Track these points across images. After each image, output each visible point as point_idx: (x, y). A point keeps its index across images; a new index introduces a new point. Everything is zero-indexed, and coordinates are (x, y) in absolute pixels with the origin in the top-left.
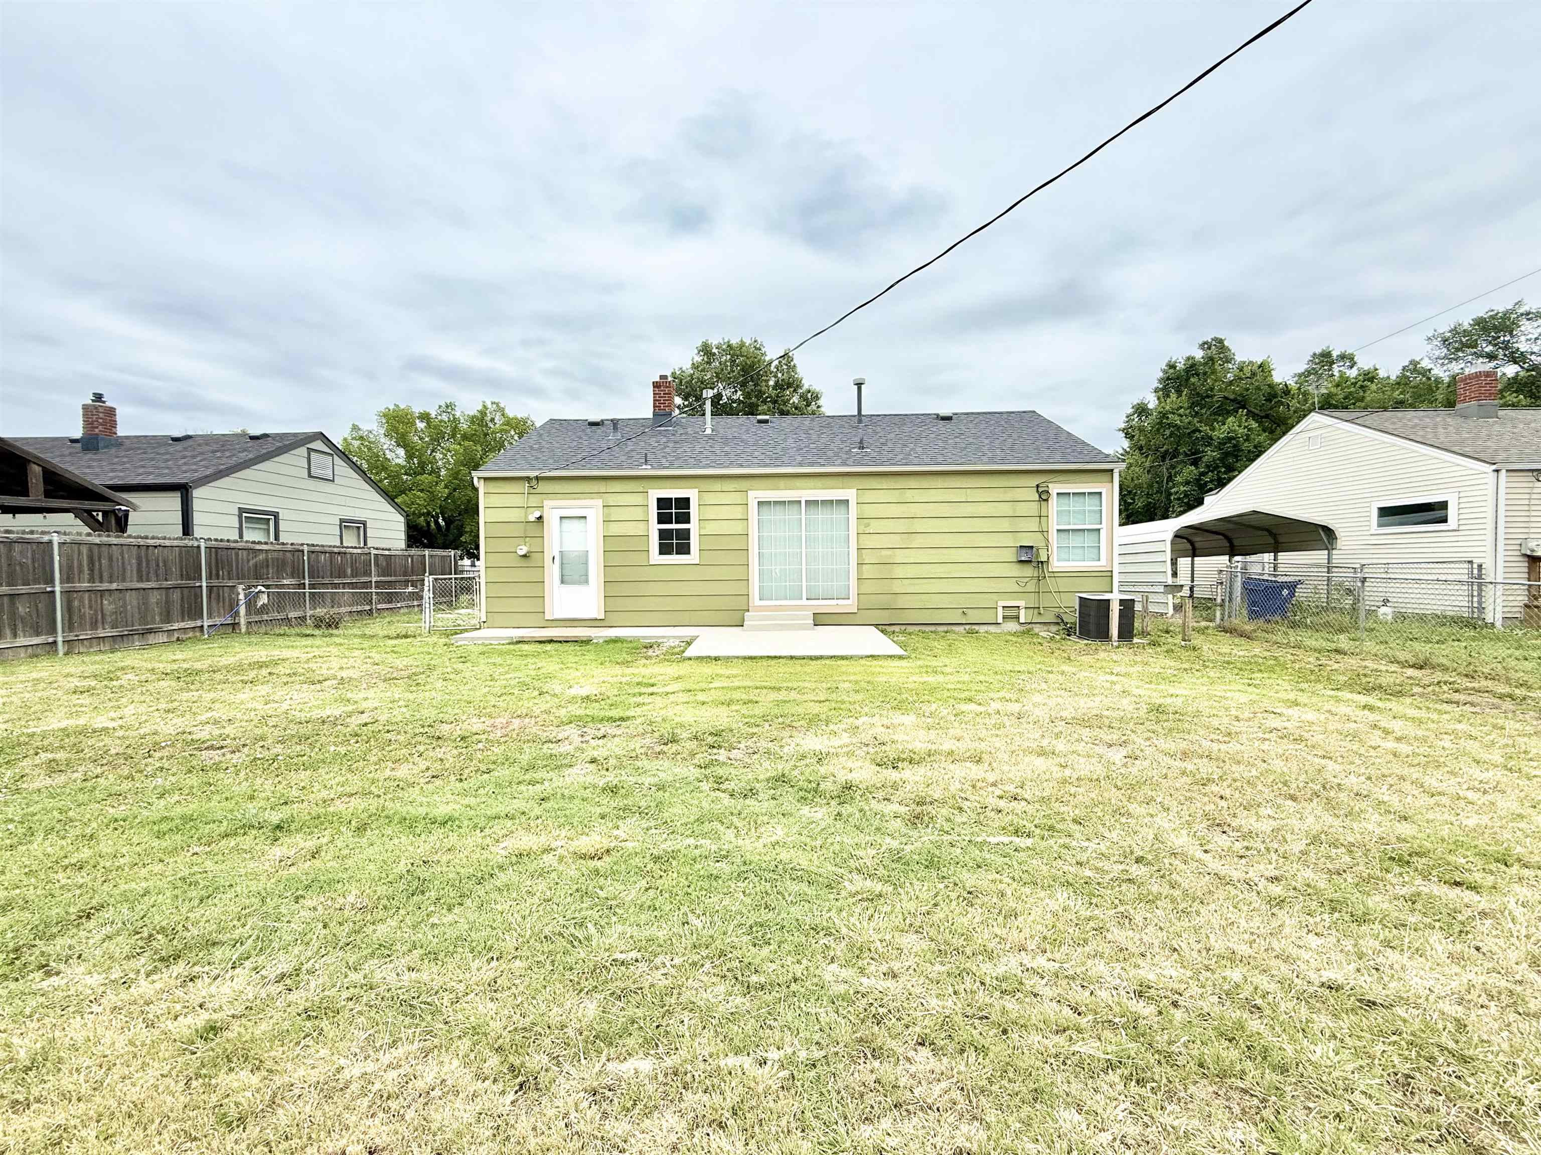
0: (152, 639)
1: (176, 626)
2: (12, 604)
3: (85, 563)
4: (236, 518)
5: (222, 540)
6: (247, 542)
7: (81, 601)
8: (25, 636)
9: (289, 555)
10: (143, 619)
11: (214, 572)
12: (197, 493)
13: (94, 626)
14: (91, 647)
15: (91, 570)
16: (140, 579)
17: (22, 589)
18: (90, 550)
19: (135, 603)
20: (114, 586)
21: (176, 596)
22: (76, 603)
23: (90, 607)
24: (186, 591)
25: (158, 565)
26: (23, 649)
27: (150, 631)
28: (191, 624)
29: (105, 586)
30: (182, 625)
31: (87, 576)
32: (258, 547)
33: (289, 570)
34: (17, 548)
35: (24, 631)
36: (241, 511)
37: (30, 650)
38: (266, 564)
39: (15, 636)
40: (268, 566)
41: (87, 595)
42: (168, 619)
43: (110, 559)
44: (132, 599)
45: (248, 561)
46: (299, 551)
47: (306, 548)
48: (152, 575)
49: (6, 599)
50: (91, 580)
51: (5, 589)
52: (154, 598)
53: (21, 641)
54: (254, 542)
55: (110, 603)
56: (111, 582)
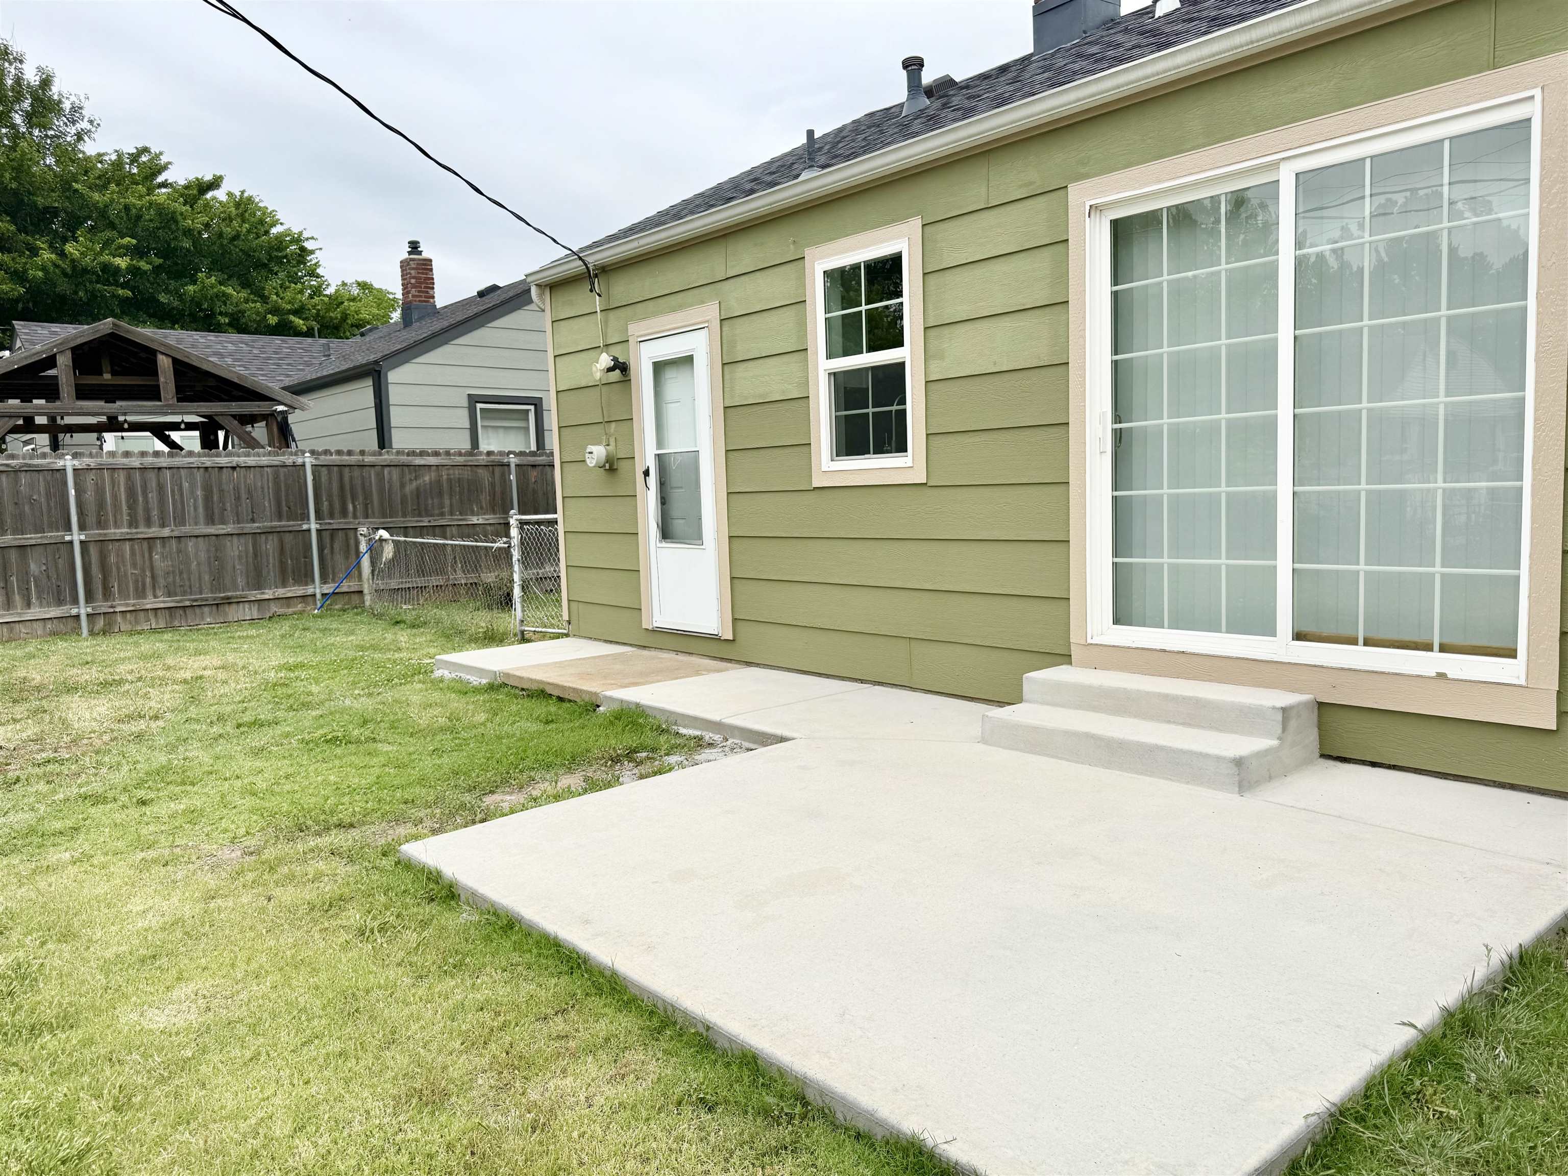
0: (233, 612)
1: (268, 594)
2: (23, 559)
3: (123, 497)
4: (465, 413)
5: (350, 453)
6: (399, 453)
7: (120, 555)
8: (41, 606)
9: (483, 473)
10: (218, 582)
11: (337, 506)
12: (394, 376)
13: (141, 593)
14: (137, 622)
15: (132, 507)
16: (210, 520)
17: (32, 538)
18: (129, 478)
19: (203, 556)
20: (166, 532)
21: (270, 546)
22: (112, 559)
23: (134, 565)
24: (288, 538)
25: (238, 498)
26: (40, 624)
27: (228, 601)
28: (299, 591)
29: (154, 531)
30: (281, 592)
31: (126, 518)
32: (418, 461)
33: (485, 498)
34: (24, 479)
35: (39, 598)
36: (473, 400)
37: (49, 625)
38: (437, 489)
39: (29, 605)
40: (440, 494)
41: (127, 546)
42: (258, 583)
43: (161, 488)
44: (197, 551)
45: (402, 486)
46: (503, 465)
47: (513, 460)
48: (229, 514)
49: (13, 556)
50: (133, 523)
51: (8, 539)
52: (234, 549)
53: (36, 612)
54: (412, 453)
55: (164, 557)
56: (163, 526)
